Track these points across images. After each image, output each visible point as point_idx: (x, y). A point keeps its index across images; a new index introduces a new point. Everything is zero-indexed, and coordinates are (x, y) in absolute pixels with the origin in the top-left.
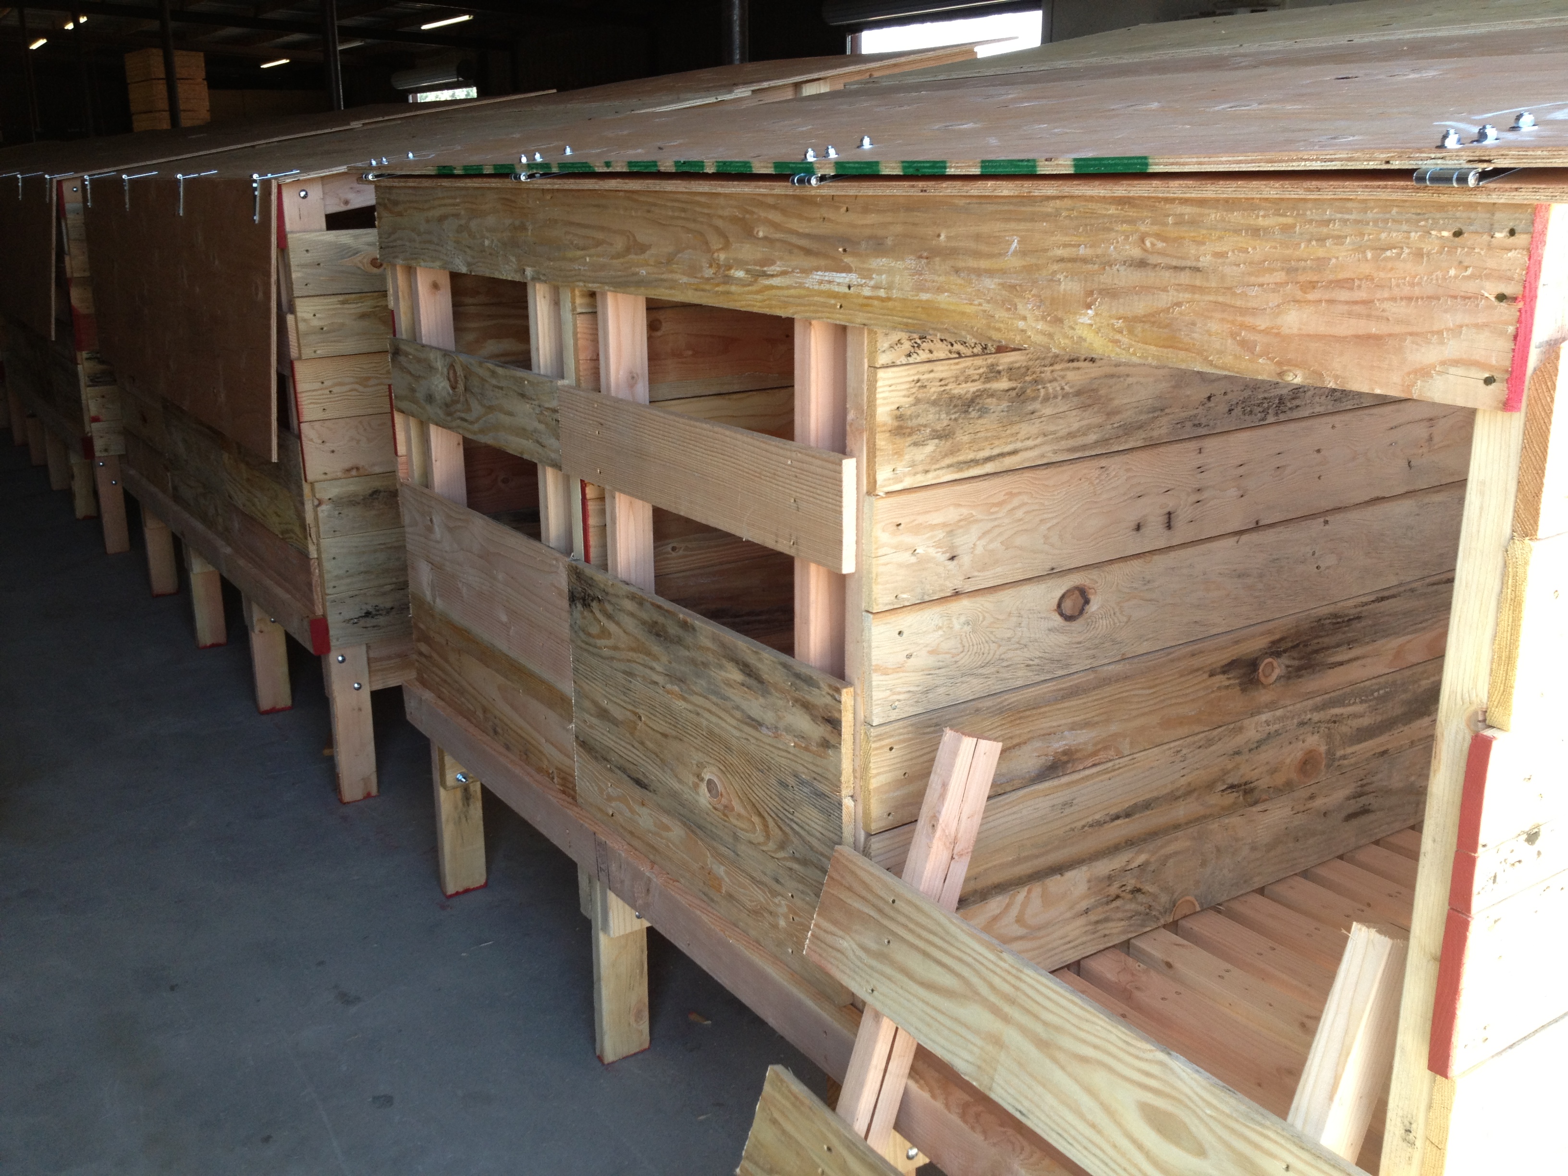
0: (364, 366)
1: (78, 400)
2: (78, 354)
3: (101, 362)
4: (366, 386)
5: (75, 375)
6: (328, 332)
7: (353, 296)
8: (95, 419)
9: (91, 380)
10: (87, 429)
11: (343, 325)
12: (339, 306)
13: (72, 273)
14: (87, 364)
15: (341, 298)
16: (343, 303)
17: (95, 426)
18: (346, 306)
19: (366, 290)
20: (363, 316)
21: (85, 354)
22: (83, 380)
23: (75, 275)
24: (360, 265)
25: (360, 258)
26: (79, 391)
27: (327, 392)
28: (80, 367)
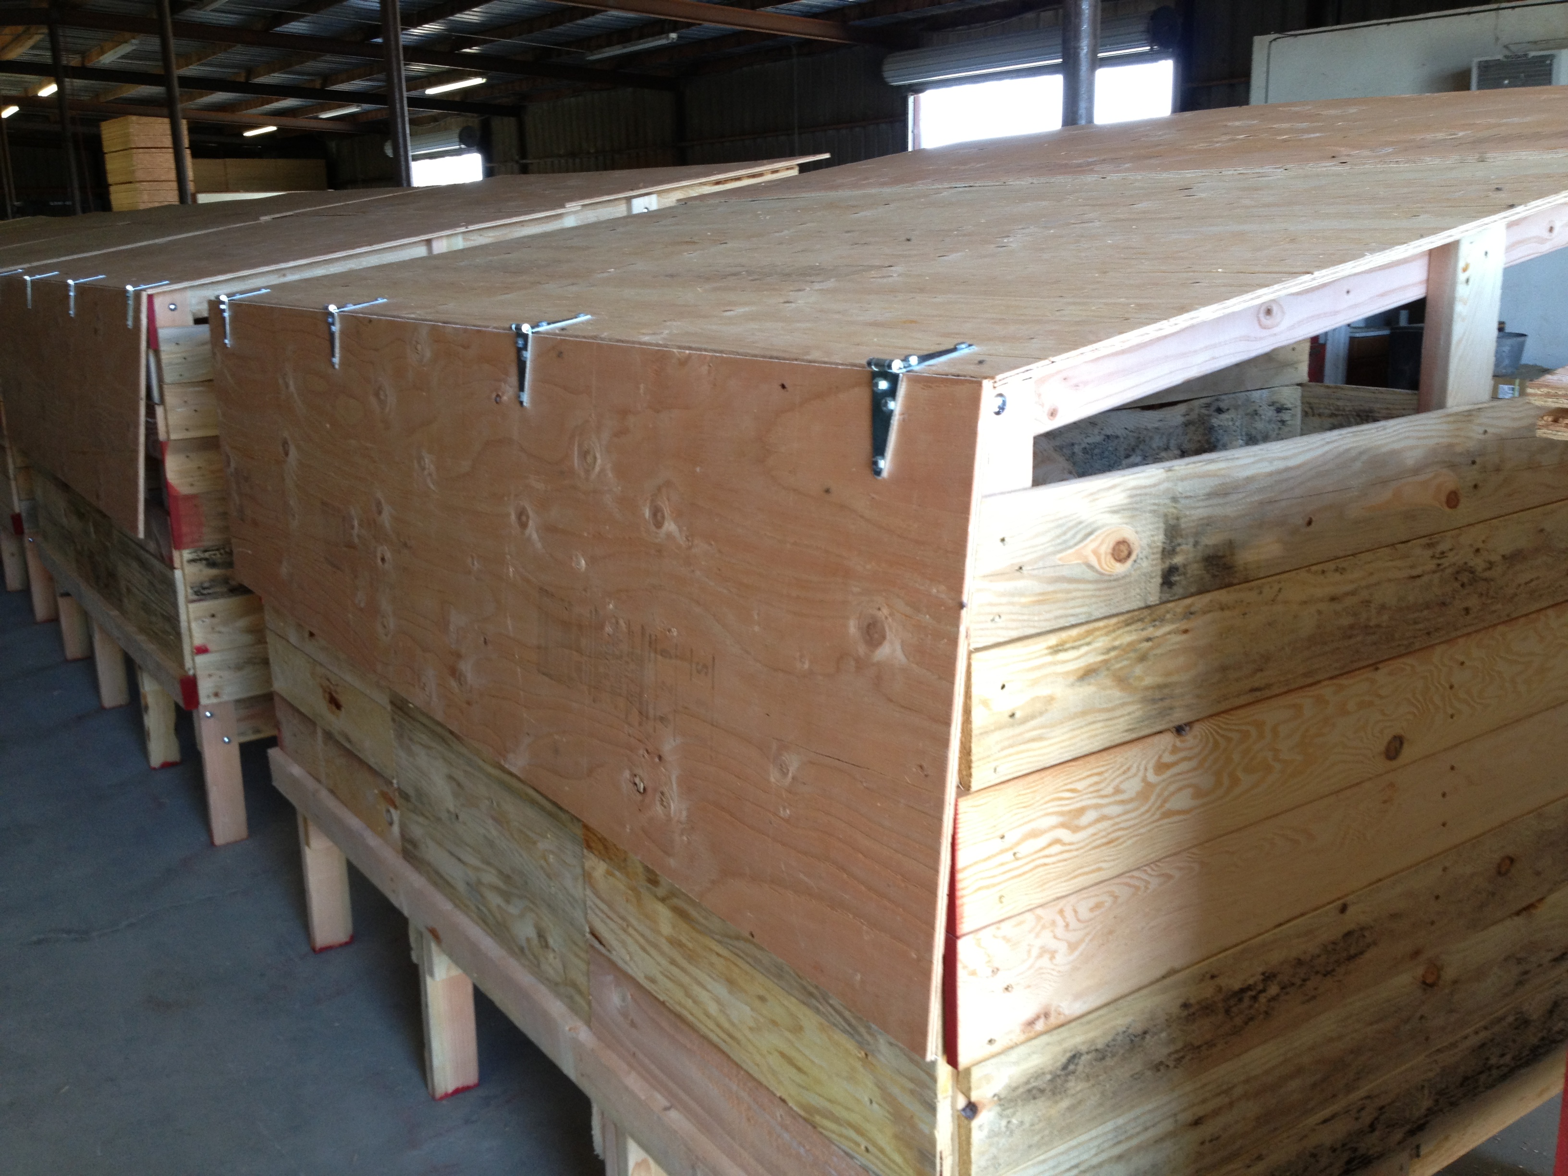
0: (1079, 786)
1: (173, 620)
2: (176, 554)
3: (211, 564)
4: (1076, 829)
5: (171, 585)
6: (1025, 720)
7: (1074, 632)
8: (202, 650)
9: (196, 593)
10: (188, 664)
11: (1051, 699)
12: (1050, 658)
13: (168, 432)
14: (191, 569)
15: (1053, 640)
16: (1056, 650)
17: (200, 659)
18: (1062, 656)
19: (1097, 614)
20: (1087, 674)
21: (187, 554)
22: (182, 591)
23: (173, 437)
24: (1094, 561)
25: (1093, 546)
26: (175, 605)
27: (1009, 856)
28: (178, 574)
